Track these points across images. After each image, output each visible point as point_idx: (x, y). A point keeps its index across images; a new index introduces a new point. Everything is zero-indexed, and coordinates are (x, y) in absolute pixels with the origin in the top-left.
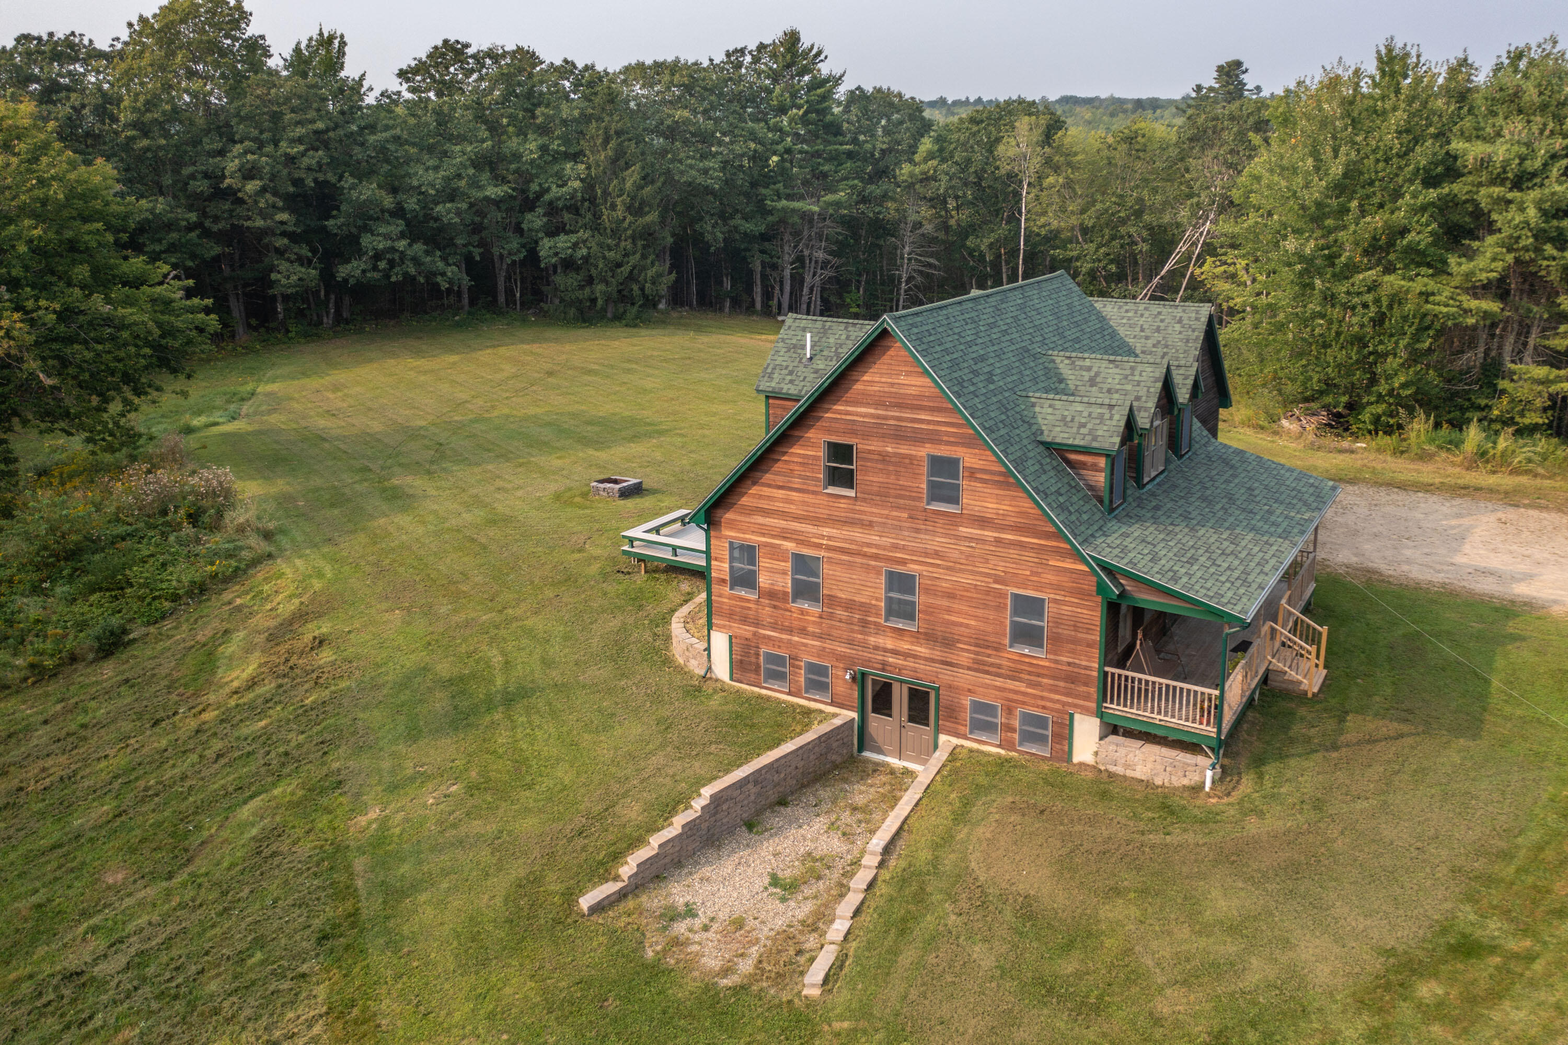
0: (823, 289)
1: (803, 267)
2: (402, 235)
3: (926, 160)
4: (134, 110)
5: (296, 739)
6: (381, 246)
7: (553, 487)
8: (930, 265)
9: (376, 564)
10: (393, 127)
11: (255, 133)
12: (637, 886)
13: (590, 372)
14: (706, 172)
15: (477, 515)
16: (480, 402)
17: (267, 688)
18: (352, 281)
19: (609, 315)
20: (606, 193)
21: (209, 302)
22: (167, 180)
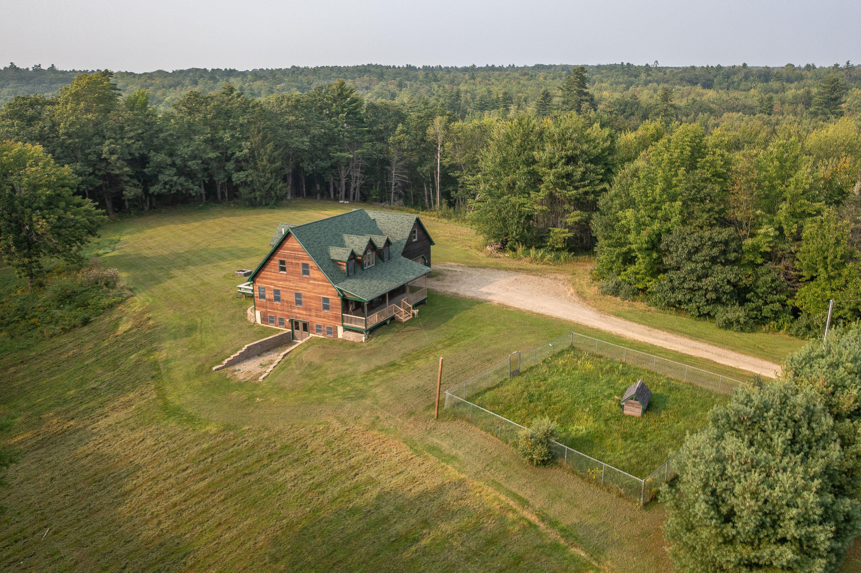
0: (361, 188)
1: (351, 179)
2: (175, 175)
3: (400, 134)
4: (65, 128)
5: (143, 341)
6: (167, 180)
7: (224, 273)
8: (405, 179)
9: (165, 298)
10: (170, 130)
11: (114, 135)
12: (228, 365)
13: (249, 230)
14: (303, 142)
15: (199, 282)
16: (205, 243)
17: (135, 330)
18: (156, 194)
19: (264, 204)
20: (259, 154)
21: (104, 211)
22: (79, 155)
